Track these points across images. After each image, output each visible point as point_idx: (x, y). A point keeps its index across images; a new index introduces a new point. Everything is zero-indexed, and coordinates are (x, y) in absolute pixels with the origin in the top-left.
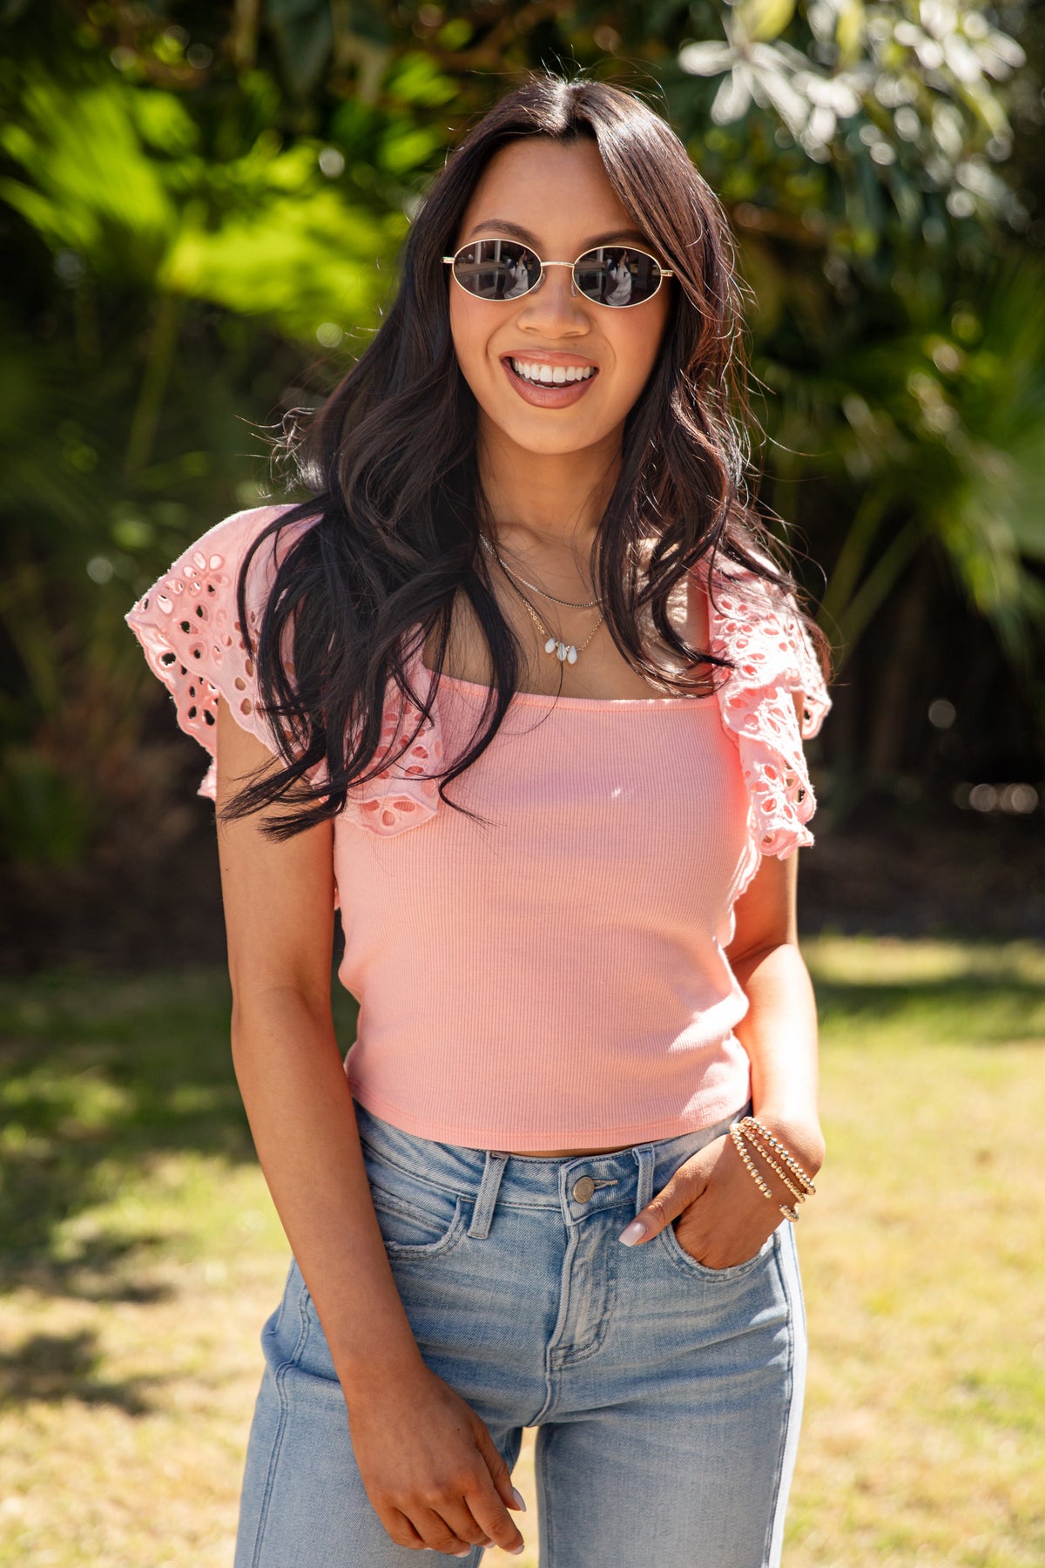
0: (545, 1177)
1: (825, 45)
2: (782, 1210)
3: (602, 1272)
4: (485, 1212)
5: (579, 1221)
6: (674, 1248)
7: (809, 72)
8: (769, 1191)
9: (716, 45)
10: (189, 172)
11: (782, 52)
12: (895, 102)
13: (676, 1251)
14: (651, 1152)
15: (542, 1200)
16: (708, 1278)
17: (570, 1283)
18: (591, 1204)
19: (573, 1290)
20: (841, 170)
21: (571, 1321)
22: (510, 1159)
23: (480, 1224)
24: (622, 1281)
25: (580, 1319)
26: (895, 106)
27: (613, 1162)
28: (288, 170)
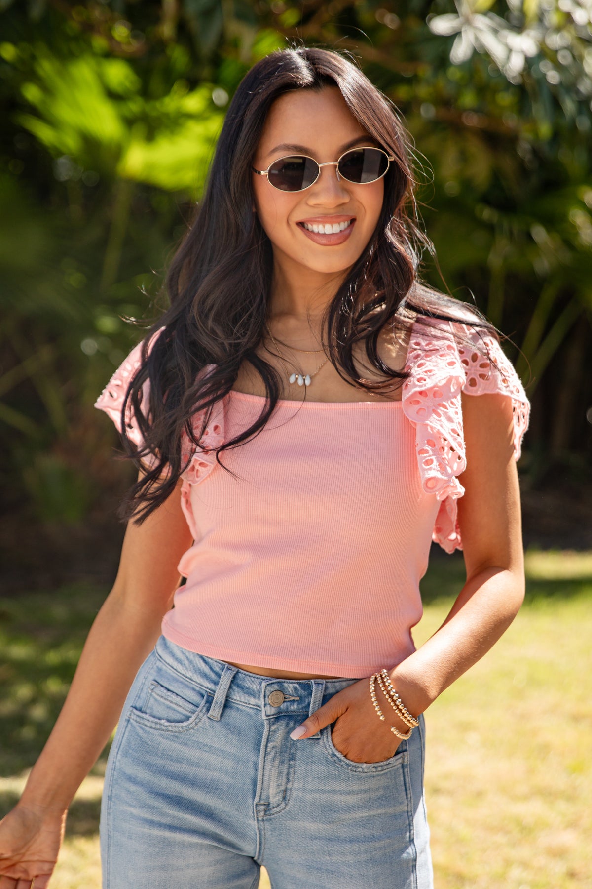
0: (255, 687)
1: (515, 13)
2: (392, 730)
3: (286, 755)
4: (219, 702)
5: (270, 717)
6: (330, 746)
7: (508, 30)
8: (383, 716)
9: (451, 16)
10: (135, 106)
11: (491, 18)
12: (557, 46)
13: (331, 749)
14: (322, 684)
15: (253, 701)
16: (351, 767)
17: (265, 758)
18: (280, 709)
19: (267, 762)
20: (529, 88)
21: (266, 784)
22: (238, 672)
23: (215, 711)
24: (298, 762)
25: (272, 784)
26: (558, 49)
27: (297, 686)
28: (194, 102)
